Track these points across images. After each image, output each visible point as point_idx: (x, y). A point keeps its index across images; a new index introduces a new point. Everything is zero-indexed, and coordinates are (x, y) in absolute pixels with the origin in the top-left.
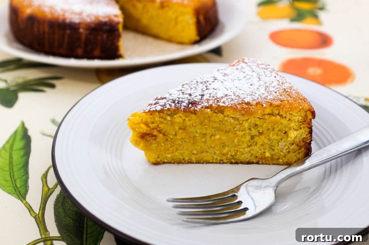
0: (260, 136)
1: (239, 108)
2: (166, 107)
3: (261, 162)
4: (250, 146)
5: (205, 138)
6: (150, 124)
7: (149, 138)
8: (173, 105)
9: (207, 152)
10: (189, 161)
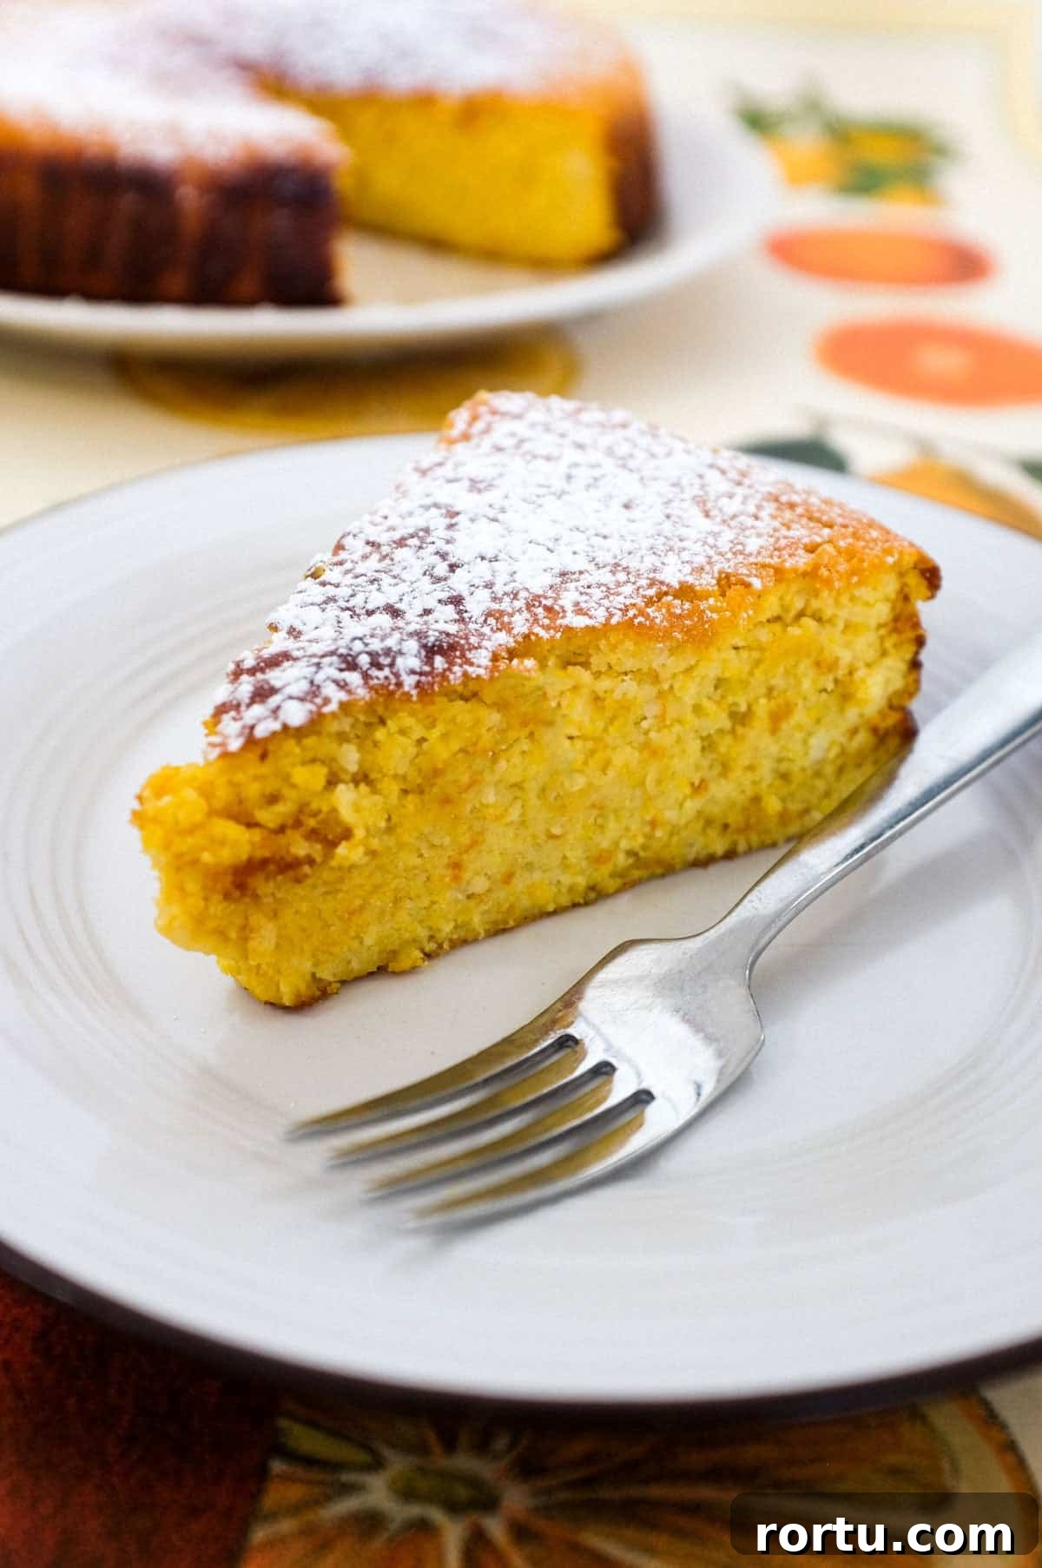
0: (740, 730)
1: (658, 621)
2: (327, 701)
3: (742, 847)
4: (699, 787)
5: (519, 804)
6: (261, 808)
7: (264, 887)
8: (354, 678)
9: (529, 867)
10: (455, 937)
